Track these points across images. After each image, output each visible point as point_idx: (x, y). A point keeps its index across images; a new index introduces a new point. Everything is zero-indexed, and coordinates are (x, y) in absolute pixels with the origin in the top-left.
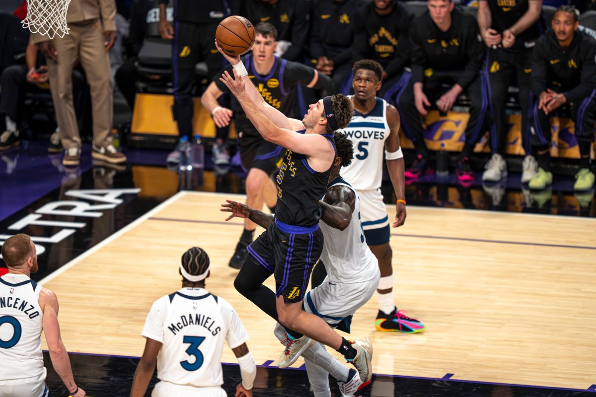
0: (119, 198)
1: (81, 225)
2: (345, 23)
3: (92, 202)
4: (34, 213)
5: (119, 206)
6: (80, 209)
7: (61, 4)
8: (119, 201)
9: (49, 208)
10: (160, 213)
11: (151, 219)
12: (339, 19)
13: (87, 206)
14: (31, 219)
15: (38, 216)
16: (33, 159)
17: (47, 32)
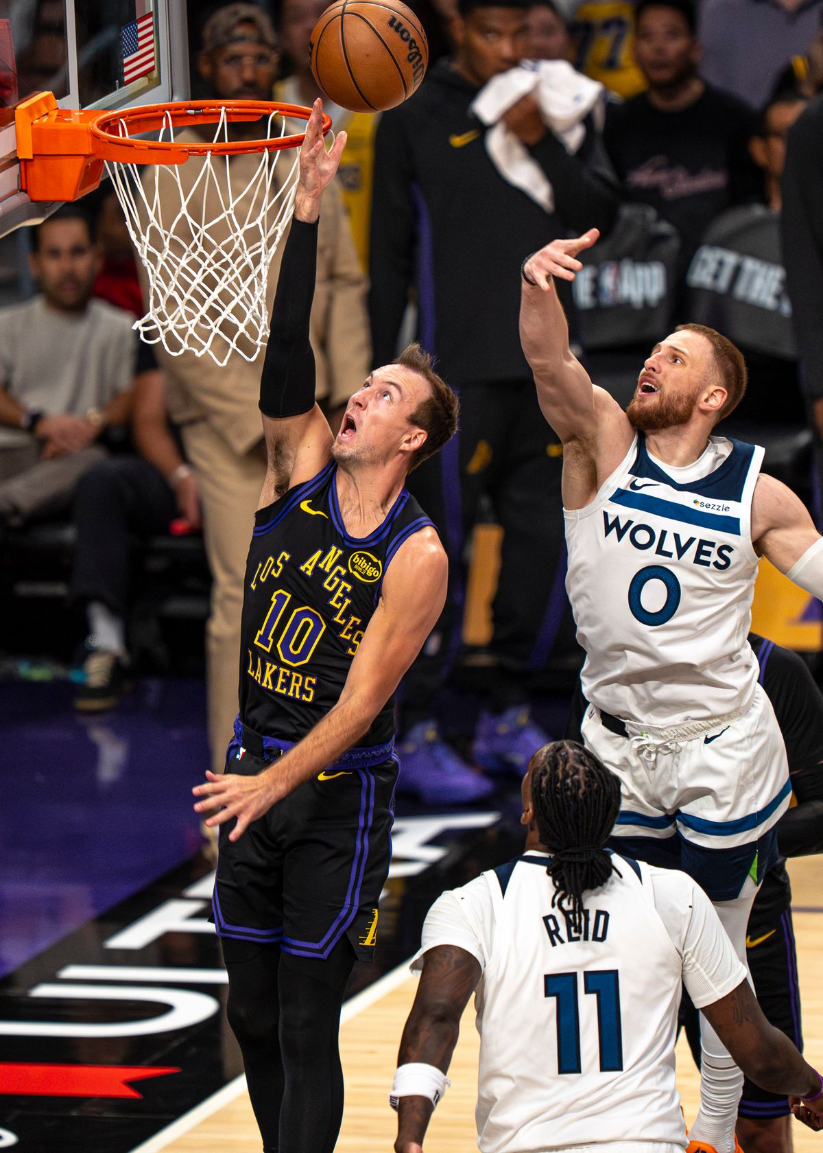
4: (181, 897)
7: (243, 261)
8: (435, 854)
15: (195, 907)
17: (208, 346)
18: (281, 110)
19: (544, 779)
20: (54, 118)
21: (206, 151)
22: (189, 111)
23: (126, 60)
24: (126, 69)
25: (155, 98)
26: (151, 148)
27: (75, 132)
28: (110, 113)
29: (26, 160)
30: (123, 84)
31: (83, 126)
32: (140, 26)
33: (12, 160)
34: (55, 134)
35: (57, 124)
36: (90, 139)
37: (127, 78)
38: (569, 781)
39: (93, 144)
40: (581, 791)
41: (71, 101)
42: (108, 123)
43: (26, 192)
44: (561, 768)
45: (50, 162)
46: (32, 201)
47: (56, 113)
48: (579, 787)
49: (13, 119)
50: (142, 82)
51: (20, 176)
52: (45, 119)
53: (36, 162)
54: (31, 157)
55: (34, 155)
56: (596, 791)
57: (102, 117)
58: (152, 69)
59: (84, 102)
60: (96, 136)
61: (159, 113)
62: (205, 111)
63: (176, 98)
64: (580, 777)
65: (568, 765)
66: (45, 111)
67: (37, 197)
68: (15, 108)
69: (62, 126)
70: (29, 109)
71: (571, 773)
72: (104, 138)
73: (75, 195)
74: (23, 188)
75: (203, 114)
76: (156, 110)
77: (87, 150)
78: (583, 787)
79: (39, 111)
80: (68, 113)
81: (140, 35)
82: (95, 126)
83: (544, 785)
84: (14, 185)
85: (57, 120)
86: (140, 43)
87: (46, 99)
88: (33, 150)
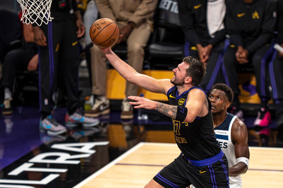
0: (93, 149)
1: (64, 171)
2: (256, 18)
3: (72, 153)
4: (27, 162)
5: (93, 155)
6: (63, 158)
8: (93, 152)
9: (39, 158)
10: (124, 159)
11: (117, 164)
12: (252, 16)
13: (68, 156)
14: (25, 167)
15: (31, 165)
16: (26, 121)
17: (35, 21)
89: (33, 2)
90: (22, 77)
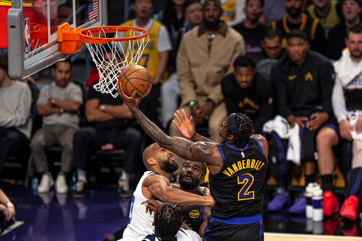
18: (134, 29)
19: (159, 216)
20: (69, 30)
21: (112, 40)
22: (107, 29)
23: (89, 14)
24: (89, 17)
25: (97, 25)
26: (96, 39)
27: (74, 34)
28: (85, 29)
29: (60, 42)
30: (89, 21)
31: (77, 32)
32: (94, 4)
33: (56, 42)
34: (69, 35)
35: (70, 32)
36: (79, 36)
37: (89, 19)
38: (165, 218)
39: (80, 38)
40: (168, 222)
41: (74, 25)
42: (84, 32)
43: (60, 51)
44: (164, 214)
45: (67, 43)
46: (62, 54)
47: (69, 29)
48: (168, 220)
49: (57, 30)
50: (94, 20)
51: (58, 47)
52: (66, 30)
53: (63, 42)
54: (62, 41)
55: (63, 41)
56: (173, 221)
57: (82, 30)
58: (97, 17)
59: (77, 26)
60: (80, 35)
61: (99, 29)
62: (112, 29)
63: (103, 25)
64: (169, 217)
65: (166, 213)
66: (66, 28)
67: (63, 53)
68: (58, 27)
69: (71, 32)
70: (62, 27)
71: (166, 215)
72: (83, 36)
73: (74, 52)
74: (60, 50)
75: (111, 30)
76: (98, 28)
77: (78, 39)
78: (169, 220)
79: (64, 28)
80: (73, 29)
81: (94, 7)
82: (80, 32)
83: (158, 218)
84: (57, 49)
85: (69, 31)
86: (94, 9)
87: (66, 25)
88: (63, 39)
89: (112, 71)
90: (94, 157)
